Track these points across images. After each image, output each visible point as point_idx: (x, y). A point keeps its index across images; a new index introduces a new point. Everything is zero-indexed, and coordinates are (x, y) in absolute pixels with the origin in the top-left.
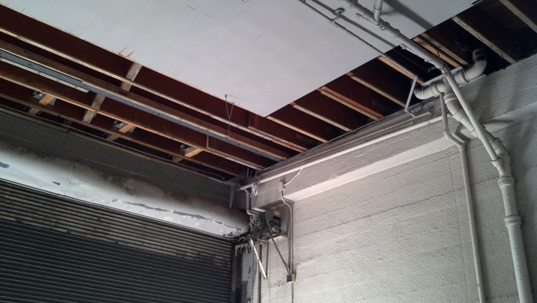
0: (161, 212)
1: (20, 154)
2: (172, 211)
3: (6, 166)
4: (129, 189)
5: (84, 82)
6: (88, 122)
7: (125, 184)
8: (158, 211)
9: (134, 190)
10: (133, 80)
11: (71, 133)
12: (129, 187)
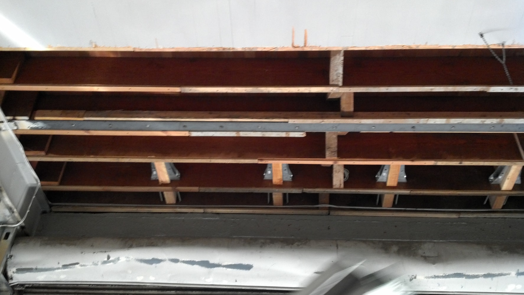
0: (495, 279)
1: (261, 247)
2: (513, 273)
3: (248, 267)
4: (429, 257)
5: (291, 121)
6: (340, 186)
7: (420, 252)
8: (489, 279)
9: (437, 256)
10: (340, 84)
11: (332, 213)
12: (427, 254)
